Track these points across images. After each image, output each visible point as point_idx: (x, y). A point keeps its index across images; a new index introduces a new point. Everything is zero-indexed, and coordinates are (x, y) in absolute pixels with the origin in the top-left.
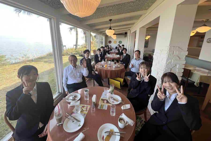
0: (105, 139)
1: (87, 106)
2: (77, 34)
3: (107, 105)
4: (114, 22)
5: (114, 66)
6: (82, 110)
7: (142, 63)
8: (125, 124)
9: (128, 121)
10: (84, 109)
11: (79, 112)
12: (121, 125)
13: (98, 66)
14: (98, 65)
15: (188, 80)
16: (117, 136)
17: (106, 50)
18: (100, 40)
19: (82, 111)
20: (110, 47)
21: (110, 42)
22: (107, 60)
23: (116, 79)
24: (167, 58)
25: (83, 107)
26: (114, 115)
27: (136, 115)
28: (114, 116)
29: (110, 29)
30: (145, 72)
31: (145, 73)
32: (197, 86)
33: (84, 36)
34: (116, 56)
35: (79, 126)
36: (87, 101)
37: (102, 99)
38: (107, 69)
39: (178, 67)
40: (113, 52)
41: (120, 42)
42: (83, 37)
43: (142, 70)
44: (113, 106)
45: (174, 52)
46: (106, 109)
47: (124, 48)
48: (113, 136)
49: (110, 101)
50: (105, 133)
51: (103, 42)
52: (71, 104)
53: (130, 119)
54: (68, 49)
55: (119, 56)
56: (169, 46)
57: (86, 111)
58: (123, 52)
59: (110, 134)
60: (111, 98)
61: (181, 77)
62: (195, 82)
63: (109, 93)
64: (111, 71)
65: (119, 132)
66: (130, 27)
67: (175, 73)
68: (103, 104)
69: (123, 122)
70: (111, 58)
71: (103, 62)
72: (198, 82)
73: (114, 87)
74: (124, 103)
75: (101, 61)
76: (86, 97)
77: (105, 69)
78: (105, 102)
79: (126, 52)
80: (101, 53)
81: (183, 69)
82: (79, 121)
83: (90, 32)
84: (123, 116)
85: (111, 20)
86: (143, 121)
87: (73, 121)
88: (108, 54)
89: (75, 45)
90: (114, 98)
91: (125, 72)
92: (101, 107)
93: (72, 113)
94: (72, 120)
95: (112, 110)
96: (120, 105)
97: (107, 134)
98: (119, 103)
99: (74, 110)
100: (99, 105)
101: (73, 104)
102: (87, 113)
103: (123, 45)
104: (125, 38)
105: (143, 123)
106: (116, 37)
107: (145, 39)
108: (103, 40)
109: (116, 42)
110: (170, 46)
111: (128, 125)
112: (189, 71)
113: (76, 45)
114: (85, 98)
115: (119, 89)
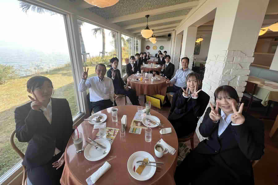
0: (137, 170)
1: (115, 130)
2: (104, 37)
3: (141, 128)
4: (152, 19)
5: (152, 79)
6: (109, 134)
7: (191, 75)
8: (164, 152)
9: (168, 149)
10: (110, 133)
11: (105, 136)
12: (158, 153)
13: (132, 79)
14: (131, 77)
15: (253, 97)
16: (152, 166)
17: (142, 57)
18: (135, 45)
19: (108, 136)
20: (147, 54)
21: (148, 48)
22: (144, 72)
23: (154, 96)
24: (224, 67)
25: (110, 130)
26: (150, 141)
27: (179, 141)
28: (149, 143)
29: (147, 28)
30: (194, 87)
31: (193, 89)
32: (265, 106)
33: (113, 40)
34: (156, 66)
35: (104, 153)
36: (115, 123)
37: (135, 121)
38: (142, 82)
39: (238, 79)
40: (152, 61)
41: (162, 48)
42: (112, 42)
43: (190, 85)
44: (149, 130)
45: (234, 59)
46: (140, 133)
47: (166, 55)
48: (147, 167)
49: (145, 123)
50: (137, 162)
51: (138, 48)
52: (94, 126)
53: (171, 147)
54: (92, 58)
55: (160, 66)
56: (227, 49)
57: (114, 135)
58: (166, 60)
59: (143, 164)
60: (147, 120)
61: (242, 92)
62: (262, 100)
63: (144, 114)
64: (149, 86)
65: (155, 161)
66: (176, 27)
67: (234, 88)
68: (136, 127)
69: (161, 149)
70: (148, 69)
71: (138, 74)
72: (266, 100)
73: (150, 106)
74: (163, 126)
75: (135, 72)
76: (115, 118)
77: (140, 83)
78: (139, 124)
79: (169, 61)
80: (136, 62)
81: (246, 81)
82: (105, 148)
83: (121, 34)
84: (162, 142)
85: (148, 16)
86: (189, 150)
87: (97, 148)
88: (145, 63)
89: (101, 52)
90: (151, 120)
91: (166, 88)
92: (133, 131)
93: (96, 137)
94: (95, 146)
95: (147, 135)
96: (158, 128)
97: (140, 164)
98: (156, 126)
99: (98, 135)
100: (131, 128)
101: (97, 127)
102: (115, 138)
103: (166, 52)
104: (168, 42)
105: (188, 151)
106: (156, 40)
107: (196, 43)
108: (138, 46)
109: (155, 48)
110: (229, 51)
111: (167, 154)
112: (254, 85)
113: (103, 53)
114: (112, 119)
115: (159, 109)
